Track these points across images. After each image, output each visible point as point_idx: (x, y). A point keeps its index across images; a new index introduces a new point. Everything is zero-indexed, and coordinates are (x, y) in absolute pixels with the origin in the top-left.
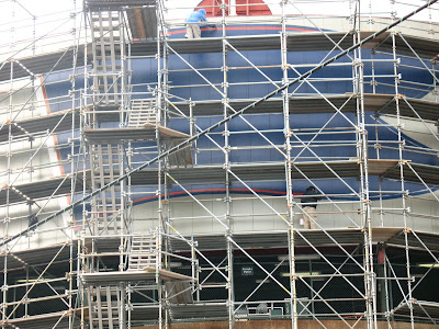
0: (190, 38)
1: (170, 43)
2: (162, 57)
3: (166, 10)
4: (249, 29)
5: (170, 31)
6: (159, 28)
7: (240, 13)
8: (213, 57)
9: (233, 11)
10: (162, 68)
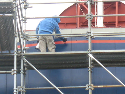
0: (43, 52)
1: (28, 57)
2: (19, 72)
3: (25, 19)
4: (118, 42)
5: (28, 43)
6: (17, 40)
7: (108, 24)
8: (77, 73)
9: (100, 22)
10: (18, 84)
